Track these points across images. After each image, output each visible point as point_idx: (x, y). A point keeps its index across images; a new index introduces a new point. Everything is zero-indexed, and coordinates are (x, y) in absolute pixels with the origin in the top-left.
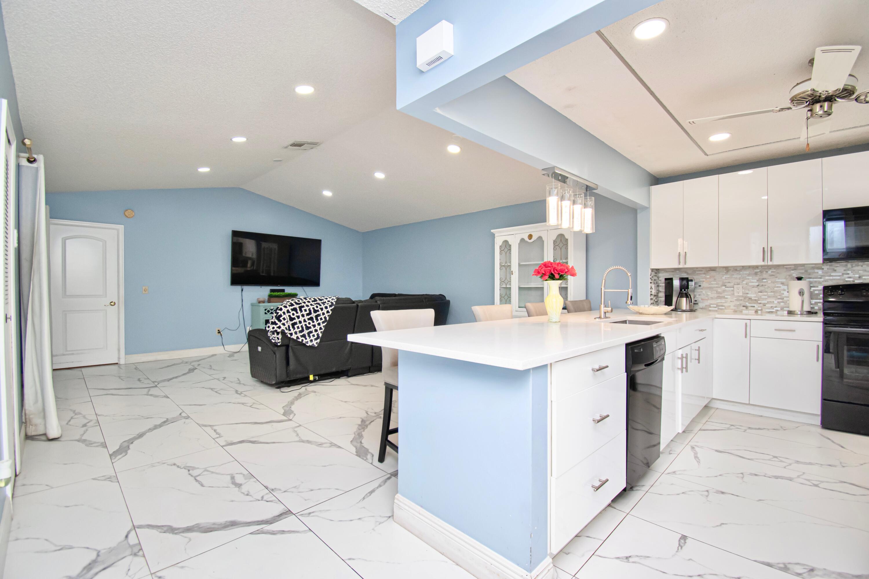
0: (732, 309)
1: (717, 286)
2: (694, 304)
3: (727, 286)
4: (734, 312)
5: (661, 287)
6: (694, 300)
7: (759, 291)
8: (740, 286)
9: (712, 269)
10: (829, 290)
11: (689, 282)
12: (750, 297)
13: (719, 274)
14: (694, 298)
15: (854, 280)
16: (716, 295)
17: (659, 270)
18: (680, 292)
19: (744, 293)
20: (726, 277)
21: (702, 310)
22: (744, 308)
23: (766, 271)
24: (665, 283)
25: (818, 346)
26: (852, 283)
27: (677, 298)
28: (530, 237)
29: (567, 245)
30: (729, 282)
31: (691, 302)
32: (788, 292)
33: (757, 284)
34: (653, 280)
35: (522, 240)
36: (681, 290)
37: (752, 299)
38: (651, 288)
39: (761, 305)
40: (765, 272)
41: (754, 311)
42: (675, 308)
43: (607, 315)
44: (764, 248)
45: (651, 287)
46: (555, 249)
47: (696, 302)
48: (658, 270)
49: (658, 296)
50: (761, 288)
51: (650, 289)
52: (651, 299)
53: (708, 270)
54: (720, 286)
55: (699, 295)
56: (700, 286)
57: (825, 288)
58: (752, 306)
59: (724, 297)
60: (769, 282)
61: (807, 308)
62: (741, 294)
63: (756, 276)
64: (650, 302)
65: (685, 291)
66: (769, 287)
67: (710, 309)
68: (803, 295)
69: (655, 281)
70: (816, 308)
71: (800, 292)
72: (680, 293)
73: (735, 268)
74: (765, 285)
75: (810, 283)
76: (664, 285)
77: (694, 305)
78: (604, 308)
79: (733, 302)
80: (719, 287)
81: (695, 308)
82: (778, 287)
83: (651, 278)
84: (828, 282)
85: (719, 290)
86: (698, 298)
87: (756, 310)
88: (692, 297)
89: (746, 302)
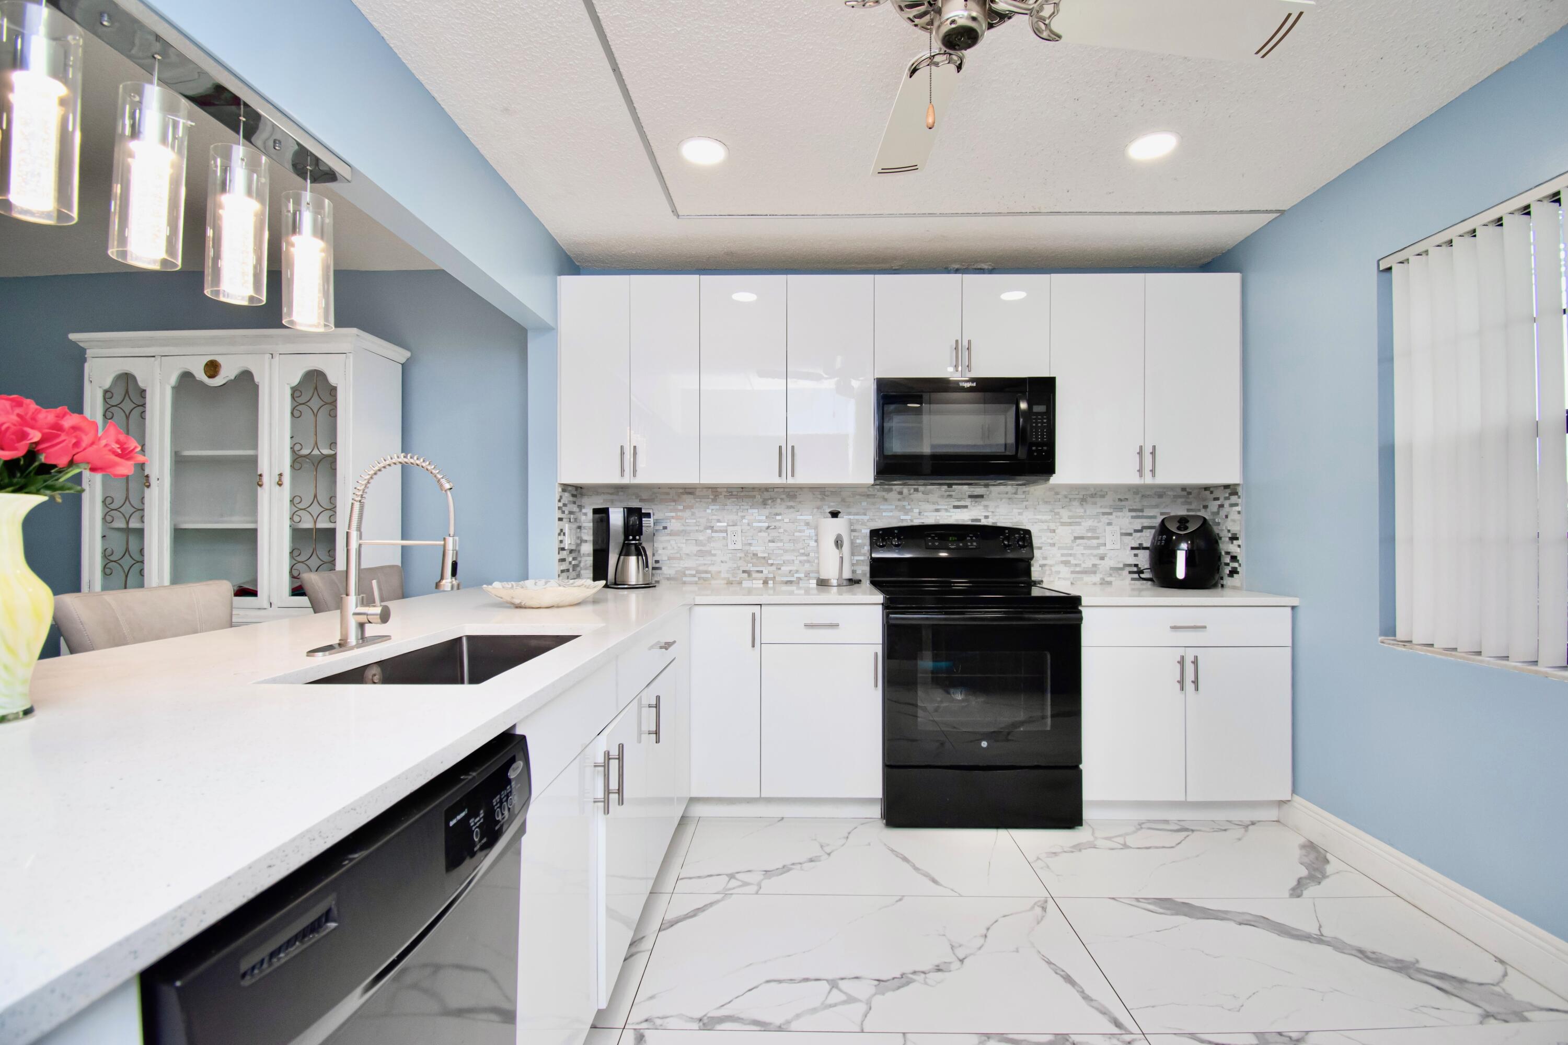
0: (724, 579)
1: (697, 528)
2: (654, 568)
3: (715, 528)
4: (727, 584)
5: (586, 531)
6: (654, 560)
7: (770, 539)
8: (738, 528)
9: (688, 490)
10: (880, 537)
11: (643, 519)
12: (755, 552)
13: (701, 502)
14: (654, 555)
15: (912, 518)
16: (695, 549)
17: (581, 488)
18: (624, 542)
19: (746, 544)
20: (712, 510)
21: (669, 582)
22: (745, 575)
23: (781, 499)
24: (594, 521)
25: (876, 654)
26: (909, 524)
27: (618, 556)
28: (212, 368)
29: (332, 404)
30: (719, 521)
31: (647, 566)
32: (816, 541)
33: (766, 525)
34: (566, 512)
35: (187, 376)
36: (626, 538)
37: (760, 555)
38: (562, 532)
39: (774, 568)
40: (779, 501)
41: (762, 582)
42: (614, 581)
43: (370, 631)
44: (780, 447)
45: (561, 530)
46: (297, 414)
47: (657, 565)
48: (579, 489)
49: (579, 551)
50: (774, 534)
51: (559, 534)
52: (563, 560)
53: (681, 492)
54: (701, 528)
55: (664, 549)
56: (665, 528)
57: (874, 533)
58: (758, 571)
59: (709, 553)
60: (785, 521)
61: (847, 575)
62: (739, 546)
63: (765, 508)
64: (557, 567)
65: (634, 539)
66: (785, 531)
67: (684, 579)
68: (842, 547)
69: (572, 516)
70: (859, 572)
71: (837, 542)
72: (624, 544)
73: (729, 490)
74: (780, 527)
75: (851, 523)
76: (591, 524)
77: (654, 571)
78: (357, 607)
79: (726, 562)
80: (701, 531)
81: (656, 579)
82: (800, 531)
83: (559, 508)
84: (876, 521)
85: (701, 537)
86: (662, 555)
87: (764, 579)
88: (649, 553)
89: (748, 562)
